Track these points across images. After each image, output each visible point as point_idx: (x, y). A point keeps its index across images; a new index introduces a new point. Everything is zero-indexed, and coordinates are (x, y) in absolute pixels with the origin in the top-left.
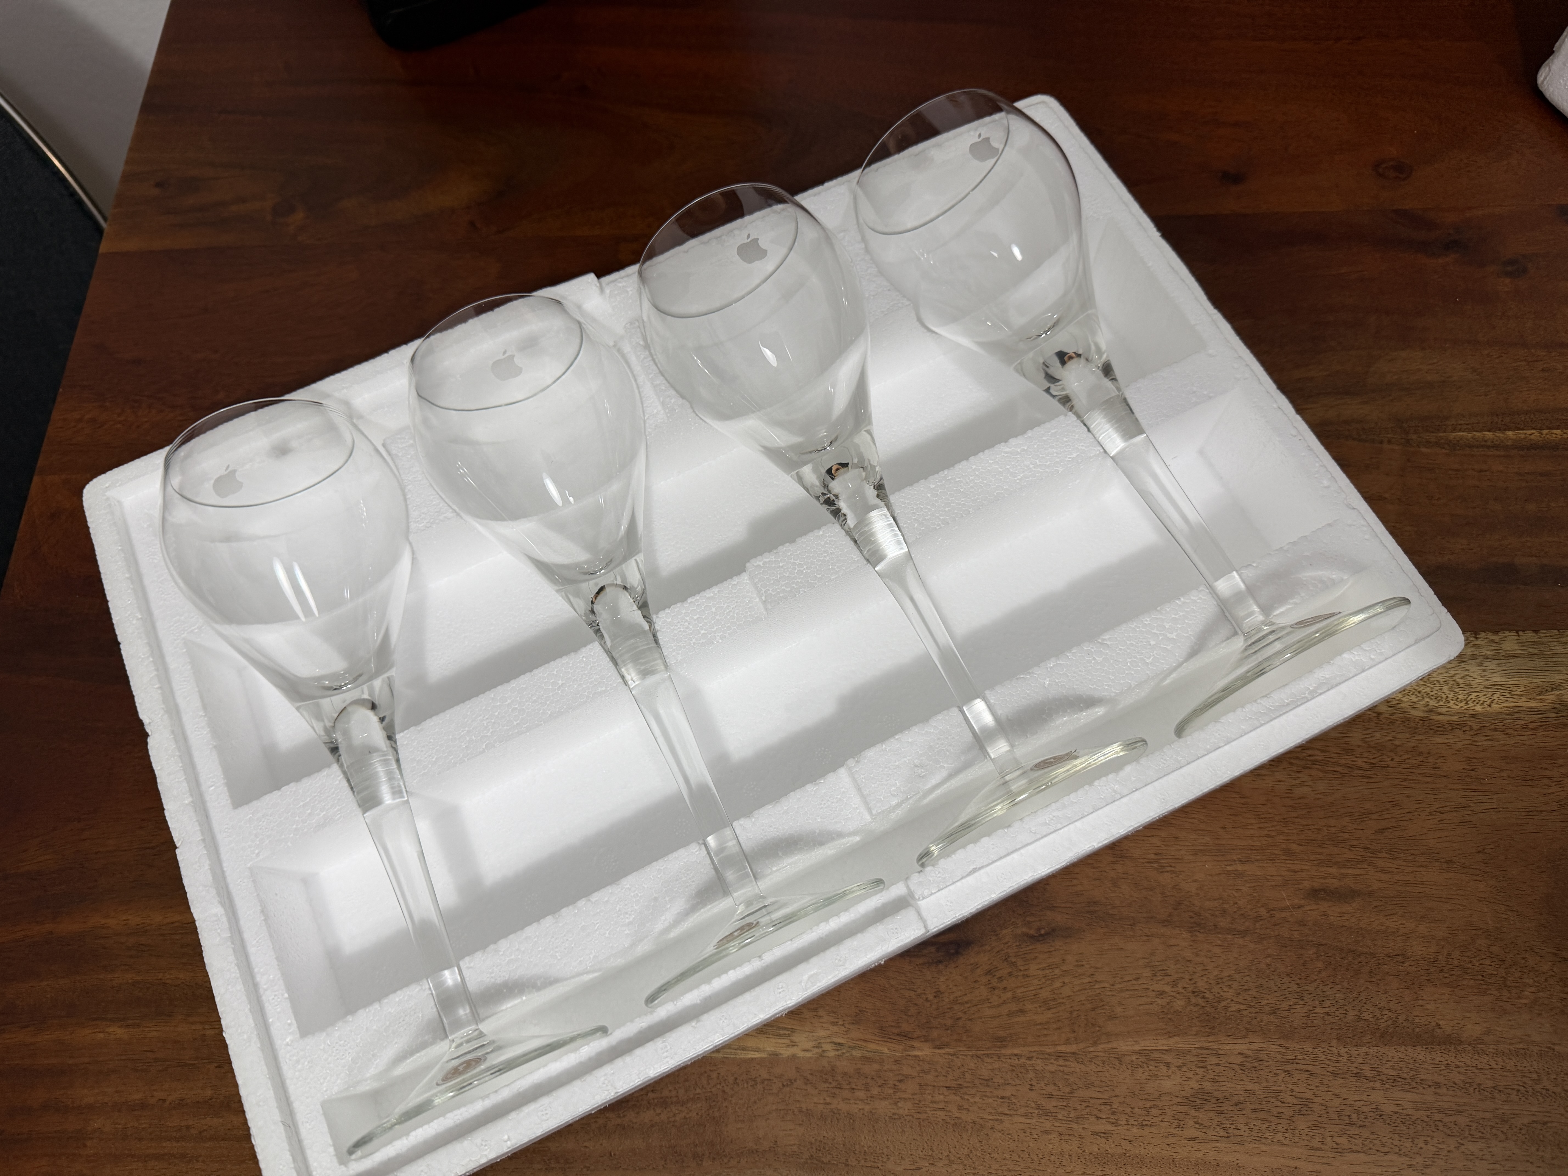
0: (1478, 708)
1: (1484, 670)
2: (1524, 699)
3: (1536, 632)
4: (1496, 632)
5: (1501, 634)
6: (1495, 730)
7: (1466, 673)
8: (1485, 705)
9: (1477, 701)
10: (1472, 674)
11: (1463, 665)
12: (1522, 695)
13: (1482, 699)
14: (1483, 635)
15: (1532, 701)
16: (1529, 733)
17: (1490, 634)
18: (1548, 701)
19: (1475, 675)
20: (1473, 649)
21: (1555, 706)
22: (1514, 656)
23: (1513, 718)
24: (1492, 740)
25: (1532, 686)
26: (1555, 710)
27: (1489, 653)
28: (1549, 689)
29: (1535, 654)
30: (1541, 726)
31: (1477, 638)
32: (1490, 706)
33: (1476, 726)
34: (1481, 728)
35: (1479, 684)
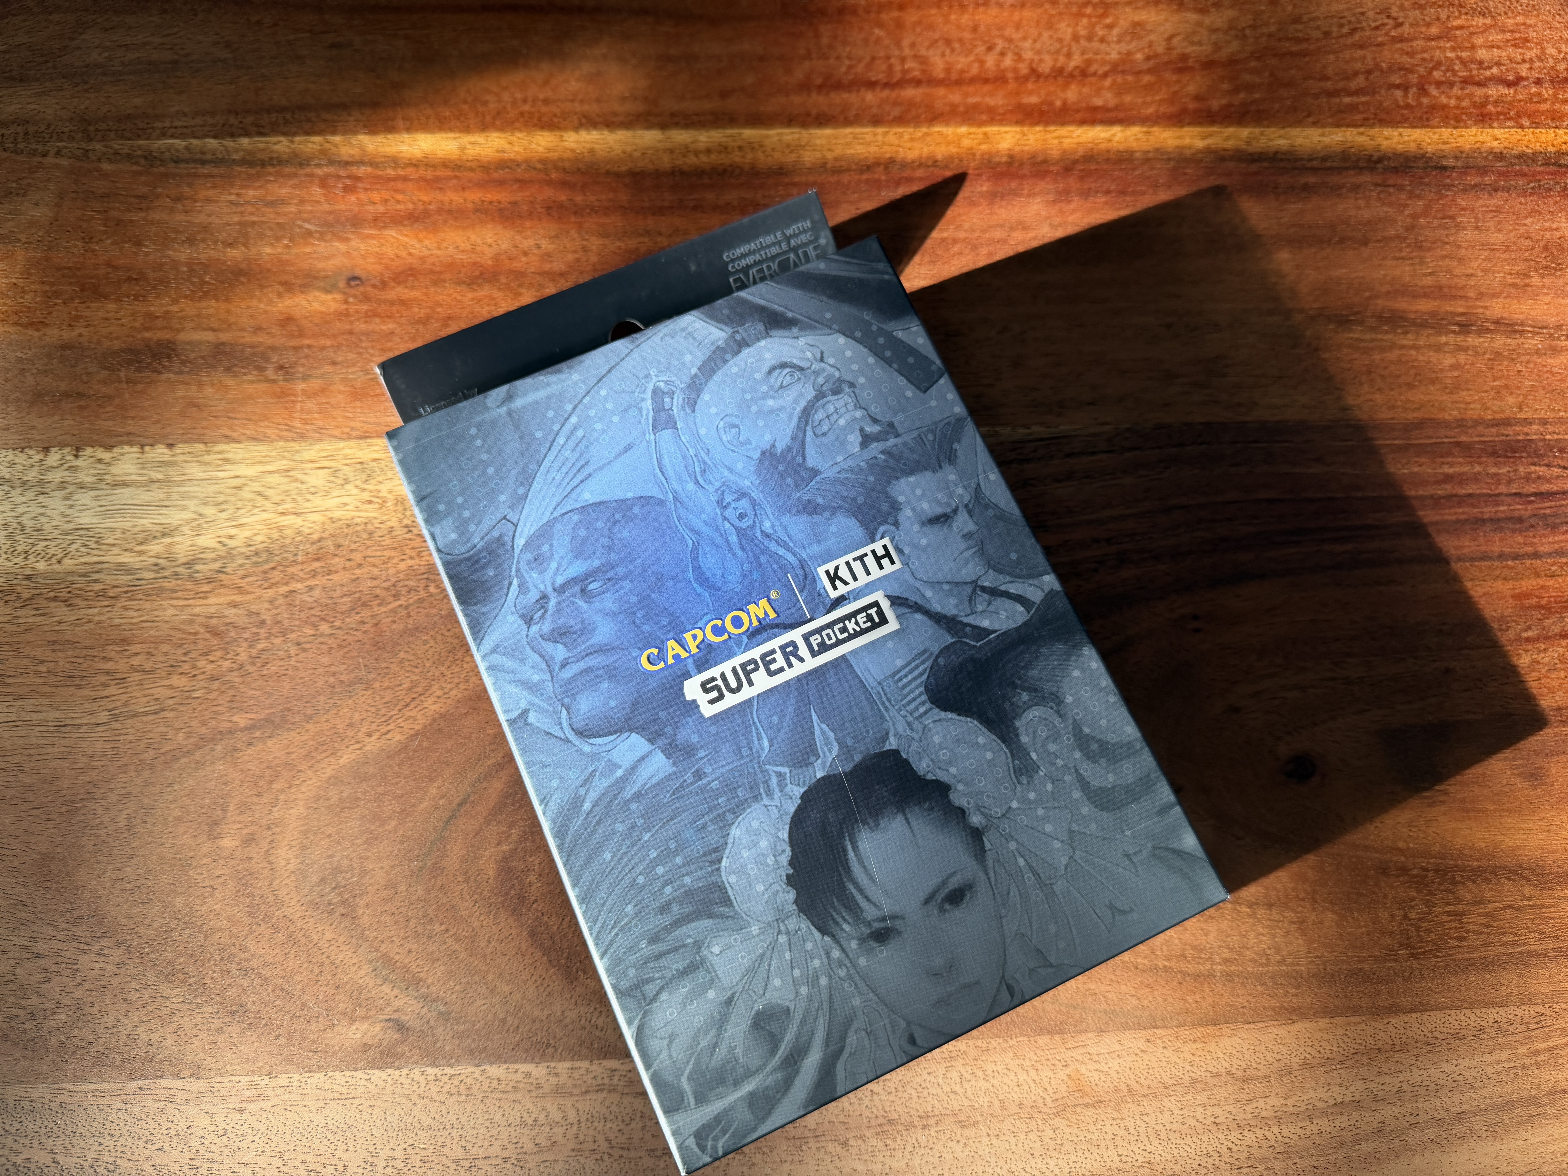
0: (41, 566)
1: (71, 507)
2: (116, 550)
3: (170, 446)
4: (109, 448)
5: (117, 450)
6: (55, 598)
7: (42, 510)
8: (54, 560)
9: (43, 554)
10: (48, 512)
11: (41, 498)
12: (114, 545)
13: (51, 551)
14: (89, 451)
15: (127, 554)
16: (106, 603)
17: (101, 449)
18: (151, 554)
19: (55, 514)
20: (67, 473)
21: (161, 561)
22: (125, 484)
23: (89, 582)
24: (44, 615)
25: (136, 530)
26: (156, 568)
27: (89, 479)
28: (158, 534)
29: (158, 481)
30: (126, 592)
31: (76, 456)
32: (59, 562)
33: (26, 595)
34: (33, 597)
35: (56, 527)
